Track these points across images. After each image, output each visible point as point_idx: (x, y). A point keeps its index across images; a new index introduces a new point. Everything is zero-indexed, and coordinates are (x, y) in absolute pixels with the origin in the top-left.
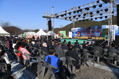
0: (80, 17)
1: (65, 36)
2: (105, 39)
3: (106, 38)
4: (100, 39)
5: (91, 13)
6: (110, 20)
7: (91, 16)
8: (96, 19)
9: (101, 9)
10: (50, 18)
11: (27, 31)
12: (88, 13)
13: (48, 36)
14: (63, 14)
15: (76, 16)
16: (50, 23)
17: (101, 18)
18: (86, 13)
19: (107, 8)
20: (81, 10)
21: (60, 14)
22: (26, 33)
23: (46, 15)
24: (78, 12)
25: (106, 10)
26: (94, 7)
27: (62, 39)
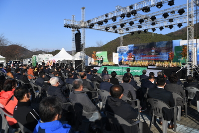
0: (133, 25)
1: (106, 61)
2: (180, 64)
4: (171, 65)
5: (153, 18)
6: (189, 29)
7: (153, 24)
8: (161, 28)
9: (172, 10)
10: (78, 28)
12: (147, 18)
13: (75, 61)
14: (101, 19)
15: (125, 23)
16: (78, 37)
17: (171, 27)
18: (144, 17)
19: (182, 8)
20: (134, 13)
21: (95, 21)
22: (36, 56)
23: (71, 23)
24: (129, 15)
25: (181, 12)
26: (160, 5)
27: (100, 67)
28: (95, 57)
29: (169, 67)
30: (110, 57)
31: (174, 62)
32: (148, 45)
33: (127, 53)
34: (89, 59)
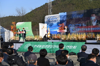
27: (23, 43)
28: (15, 30)
30: (36, 29)
32: (85, 13)
33: (58, 24)
34: (6, 33)
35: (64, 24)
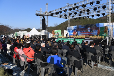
0: (76, 14)
1: (60, 35)
2: (103, 37)
3: (105, 37)
4: (98, 38)
5: (88, 10)
6: (108, 17)
7: (88, 14)
8: (93, 16)
9: (99, 6)
10: (43, 16)
11: (18, 30)
12: (84, 11)
13: (42, 35)
14: (57, 11)
15: (72, 13)
16: (43, 21)
17: (98, 15)
18: (83, 10)
19: (104, 5)
20: (77, 8)
21: (54, 12)
22: (17, 32)
23: (39, 13)
24: (74, 9)
25: (104, 7)
26: (92, 3)
27: (57, 39)
28: (54, 33)
29: (97, 39)
30: (63, 33)
31: (100, 36)
32: (85, 26)
34: (49, 34)
35: (75, 31)
